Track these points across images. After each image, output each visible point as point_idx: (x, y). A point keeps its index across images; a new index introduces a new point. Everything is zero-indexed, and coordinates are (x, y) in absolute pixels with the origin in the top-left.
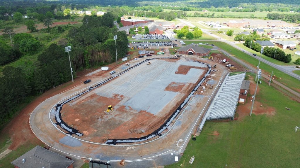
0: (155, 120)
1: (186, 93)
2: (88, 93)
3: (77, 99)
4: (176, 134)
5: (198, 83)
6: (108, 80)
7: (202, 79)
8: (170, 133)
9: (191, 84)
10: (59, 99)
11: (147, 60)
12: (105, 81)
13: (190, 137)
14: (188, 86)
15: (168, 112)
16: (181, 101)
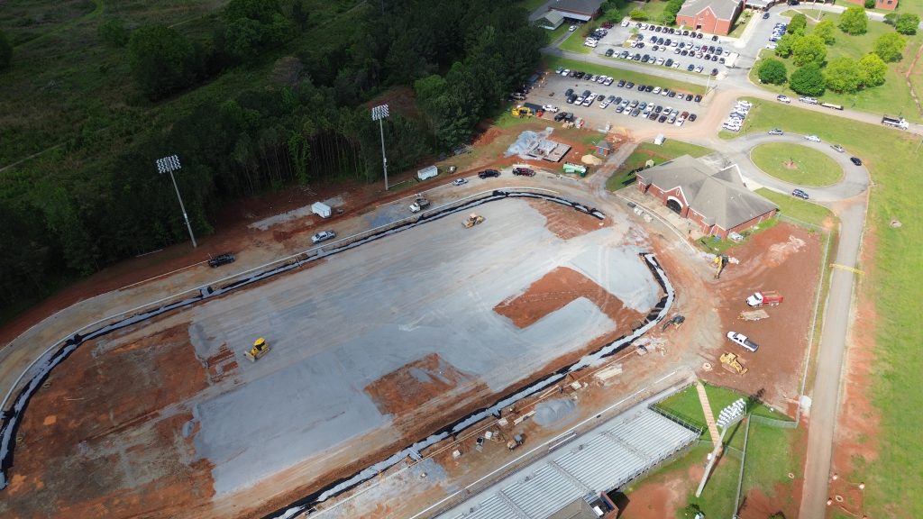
1: (408, 434)
3: (132, 329)
5: (508, 394)
10: (102, 310)
11: (496, 193)
12: (270, 269)
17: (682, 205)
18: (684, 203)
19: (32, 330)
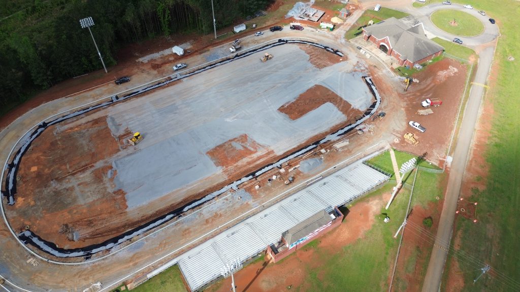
0: (116, 222)
1: (231, 177)
2: (100, 110)
3: (75, 119)
4: (108, 268)
5: (285, 156)
6: (157, 86)
7: (310, 145)
8: (103, 261)
9: (272, 152)
10: (56, 109)
11: (280, 41)
12: (150, 86)
13: (116, 287)
14: (260, 156)
15: (150, 213)
16: (200, 194)
17: (388, 48)
18: (389, 47)
19: (18, 120)
